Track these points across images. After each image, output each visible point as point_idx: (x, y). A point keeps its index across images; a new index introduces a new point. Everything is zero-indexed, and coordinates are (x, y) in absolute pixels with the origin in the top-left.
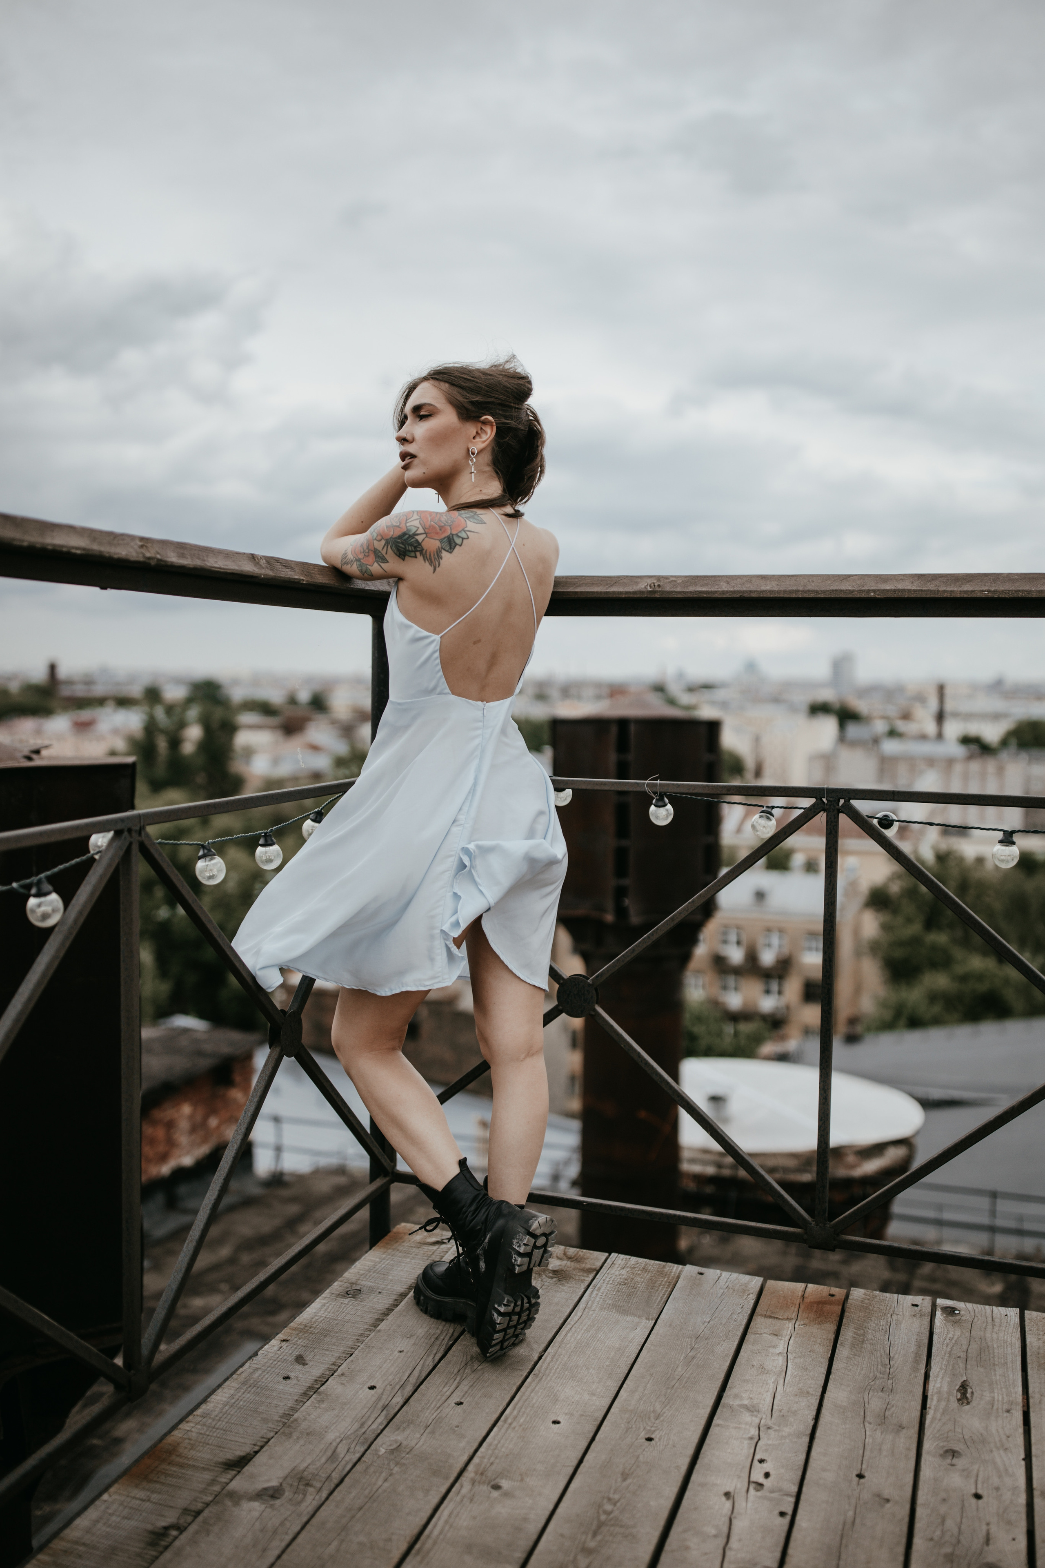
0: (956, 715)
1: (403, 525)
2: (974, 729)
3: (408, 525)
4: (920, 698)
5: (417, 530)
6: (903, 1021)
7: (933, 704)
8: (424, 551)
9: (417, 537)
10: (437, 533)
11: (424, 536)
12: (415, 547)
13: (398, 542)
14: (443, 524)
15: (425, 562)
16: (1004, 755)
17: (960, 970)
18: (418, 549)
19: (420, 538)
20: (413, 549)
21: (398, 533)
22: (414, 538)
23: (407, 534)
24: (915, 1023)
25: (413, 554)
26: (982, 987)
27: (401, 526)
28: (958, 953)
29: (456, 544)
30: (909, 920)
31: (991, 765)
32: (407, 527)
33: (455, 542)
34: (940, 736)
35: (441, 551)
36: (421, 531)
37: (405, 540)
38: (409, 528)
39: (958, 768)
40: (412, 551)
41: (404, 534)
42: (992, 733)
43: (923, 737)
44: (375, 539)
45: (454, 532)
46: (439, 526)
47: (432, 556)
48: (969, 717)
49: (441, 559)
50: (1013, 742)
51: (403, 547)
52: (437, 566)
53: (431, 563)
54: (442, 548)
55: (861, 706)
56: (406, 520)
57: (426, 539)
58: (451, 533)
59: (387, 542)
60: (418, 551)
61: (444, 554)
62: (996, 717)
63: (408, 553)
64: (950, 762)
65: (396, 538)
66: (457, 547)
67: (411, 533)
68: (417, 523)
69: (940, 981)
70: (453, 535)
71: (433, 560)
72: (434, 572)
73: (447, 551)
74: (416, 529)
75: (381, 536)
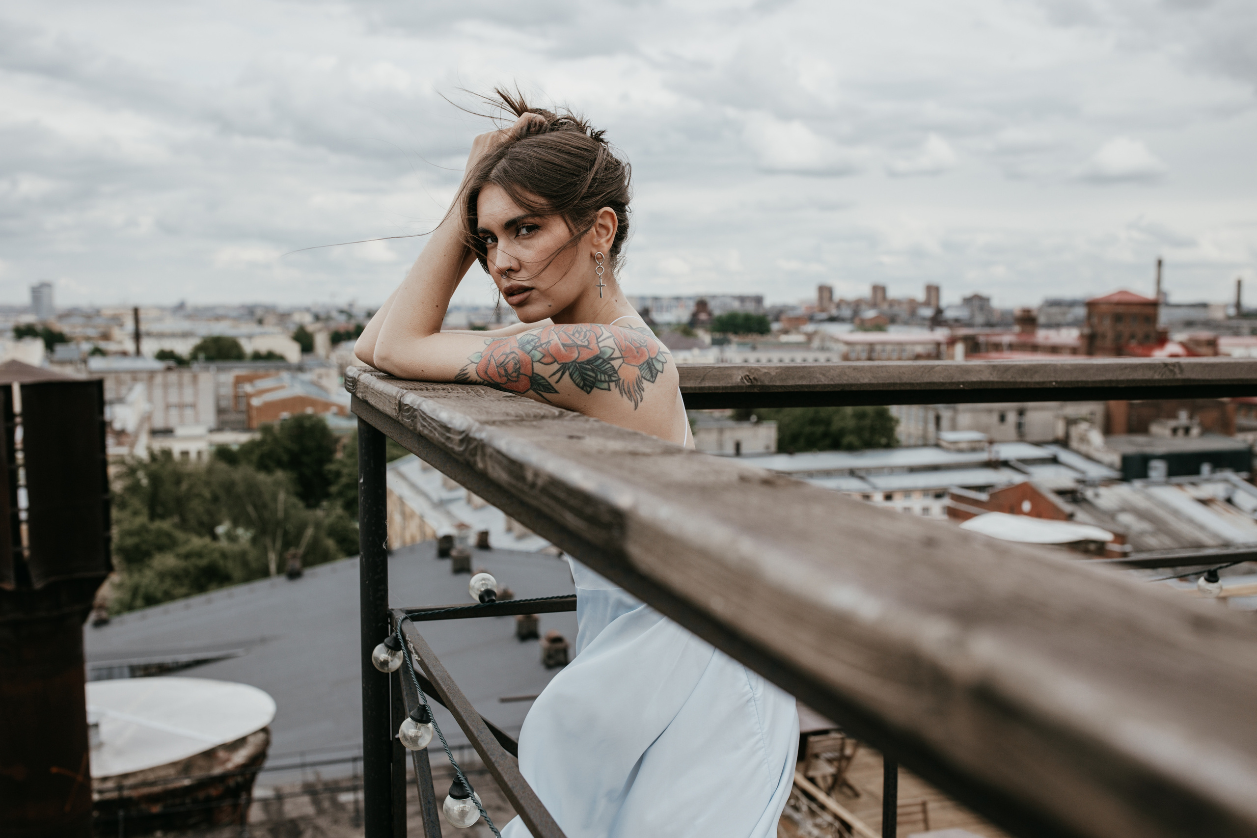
0: (149, 334)
1: (593, 345)
2: (168, 345)
3: (601, 345)
4: (117, 320)
5: (613, 353)
6: (139, 602)
7: (130, 326)
8: (621, 382)
9: (612, 362)
10: (635, 357)
11: (621, 361)
12: (610, 376)
13: (586, 369)
14: (639, 345)
15: (622, 396)
16: (196, 366)
17: (183, 550)
18: (613, 379)
19: (616, 364)
20: (607, 379)
21: (586, 356)
22: (609, 363)
23: (600, 358)
24: (151, 601)
25: (605, 385)
26: (203, 562)
27: (591, 347)
28: (180, 535)
29: (658, 371)
30: (136, 513)
31: (187, 376)
32: (600, 349)
33: (655, 368)
34: (138, 352)
35: (641, 381)
36: (617, 354)
37: (597, 366)
38: (602, 349)
39: (159, 379)
40: (605, 381)
41: (597, 358)
42: (183, 348)
43: (124, 354)
44: (539, 361)
45: (653, 356)
46: (635, 347)
47: (631, 388)
48: (161, 336)
49: (643, 391)
50: (201, 356)
51: (593, 375)
52: (639, 400)
53: (630, 397)
54: (642, 377)
55: (64, 328)
56: (597, 339)
57: (623, 364)
58: (649, 357)
59: (564, 368)
60: (612, 381)
61: (646, 384)
62: (185, 335)
63: (598, 384)
64: (152, 374)
65: (583, 363)
66: (659, 373)
67: (606, 357)
68: (610, 342)
69: (167, 561)
70: (652, 359)
71: (633, 394)
72: (636, 409)
73: (649, 380)
74: (612, 351)
75: (551, 356)
